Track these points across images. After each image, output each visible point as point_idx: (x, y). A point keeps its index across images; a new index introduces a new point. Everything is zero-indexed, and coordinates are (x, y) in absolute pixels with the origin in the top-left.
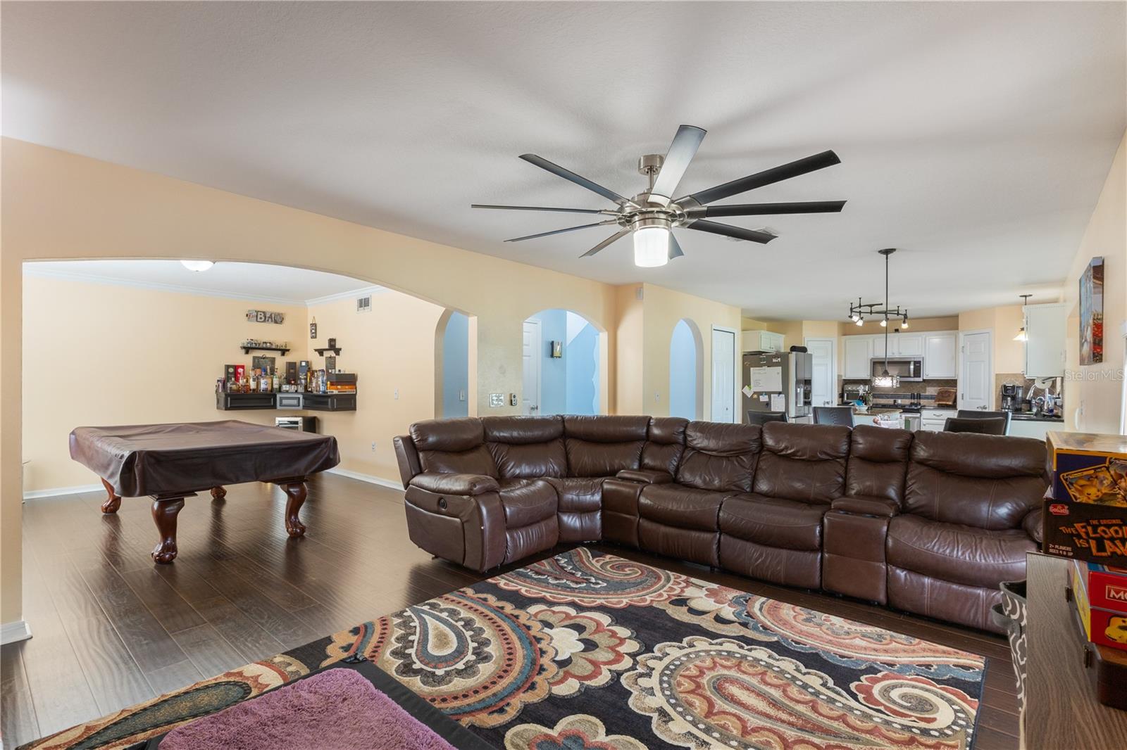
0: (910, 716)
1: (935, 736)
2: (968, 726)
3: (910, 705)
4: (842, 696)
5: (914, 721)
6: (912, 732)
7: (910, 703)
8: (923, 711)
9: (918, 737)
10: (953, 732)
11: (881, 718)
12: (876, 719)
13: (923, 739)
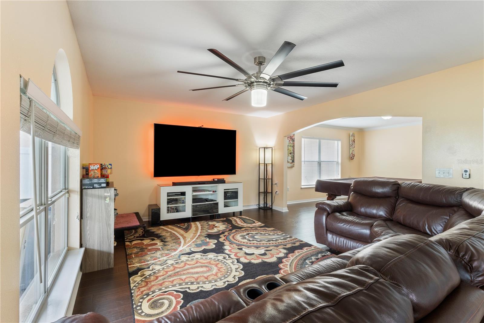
0: (156, 297)
1: (144, 296)
2: (136, 308)
3: (159, 302)
4: (180, 288)
5: (153, 296)
6: (151, 292)
7: (159, 303)
8: (153, 302)
9: (149, 291)
10: (140, 301)
11: (163, 290)
12: (164, 288)
13: (147, 292)
